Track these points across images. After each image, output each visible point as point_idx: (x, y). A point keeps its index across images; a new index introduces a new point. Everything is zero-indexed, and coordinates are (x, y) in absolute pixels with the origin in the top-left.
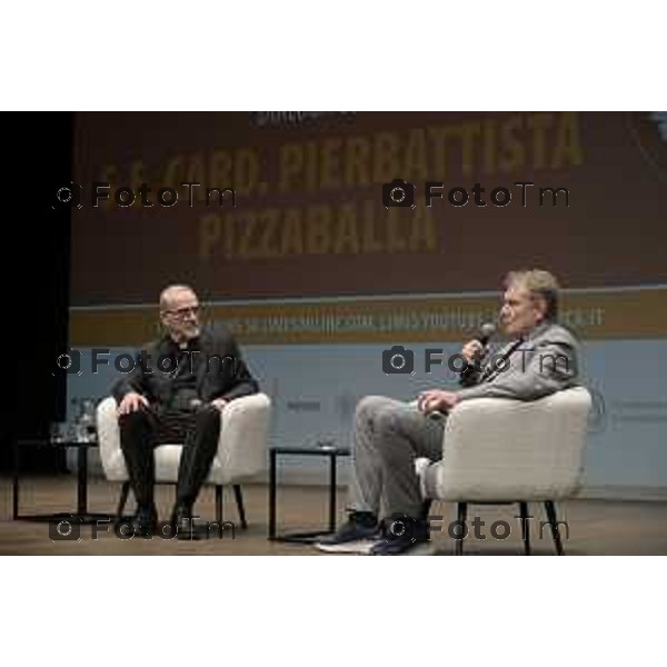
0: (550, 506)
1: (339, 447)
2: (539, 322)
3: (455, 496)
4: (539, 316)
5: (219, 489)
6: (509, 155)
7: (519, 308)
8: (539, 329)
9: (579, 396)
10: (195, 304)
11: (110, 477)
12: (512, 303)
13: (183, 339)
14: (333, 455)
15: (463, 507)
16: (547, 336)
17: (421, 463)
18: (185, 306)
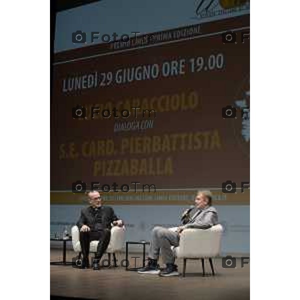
0: (210, 260)
1: (147, 241)
2: (206, 205)
3: (182, 256)
4: (206, 203)
5: (109, 254)
6: (196, 144)
7: (200, 201)
8: (206, 207)
9: (219, 227)
10: (99, 196)
11: (75, 250)
12: (199, 199)
13: (96, 207)
14: (144, 244)
15: (185, 260)
16: (209, 210)
17: (172, 247)
18: (96, 197)
